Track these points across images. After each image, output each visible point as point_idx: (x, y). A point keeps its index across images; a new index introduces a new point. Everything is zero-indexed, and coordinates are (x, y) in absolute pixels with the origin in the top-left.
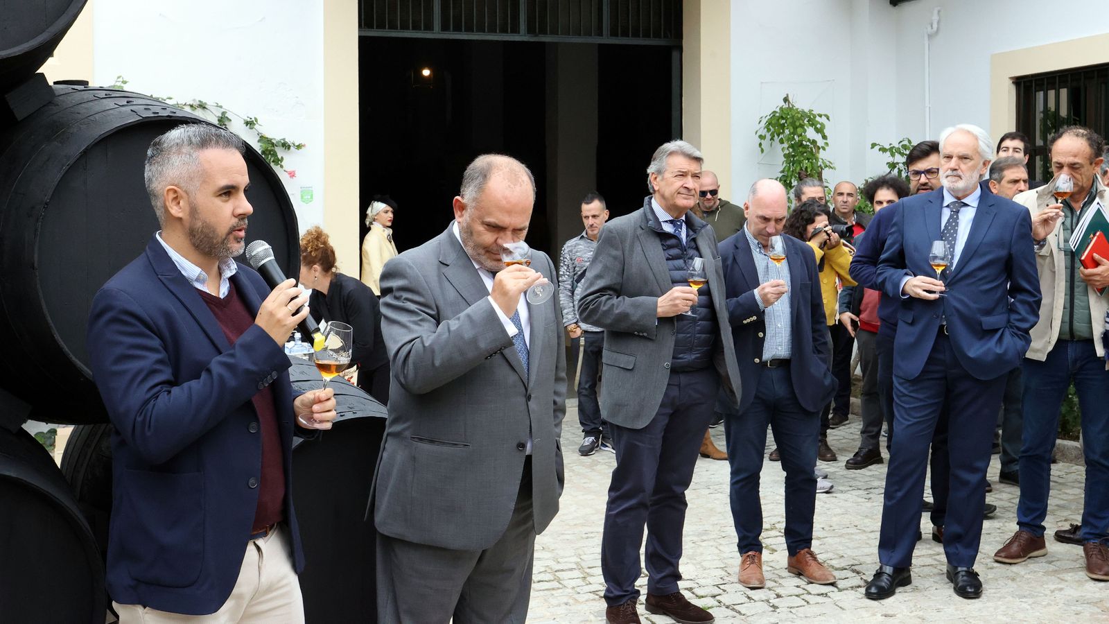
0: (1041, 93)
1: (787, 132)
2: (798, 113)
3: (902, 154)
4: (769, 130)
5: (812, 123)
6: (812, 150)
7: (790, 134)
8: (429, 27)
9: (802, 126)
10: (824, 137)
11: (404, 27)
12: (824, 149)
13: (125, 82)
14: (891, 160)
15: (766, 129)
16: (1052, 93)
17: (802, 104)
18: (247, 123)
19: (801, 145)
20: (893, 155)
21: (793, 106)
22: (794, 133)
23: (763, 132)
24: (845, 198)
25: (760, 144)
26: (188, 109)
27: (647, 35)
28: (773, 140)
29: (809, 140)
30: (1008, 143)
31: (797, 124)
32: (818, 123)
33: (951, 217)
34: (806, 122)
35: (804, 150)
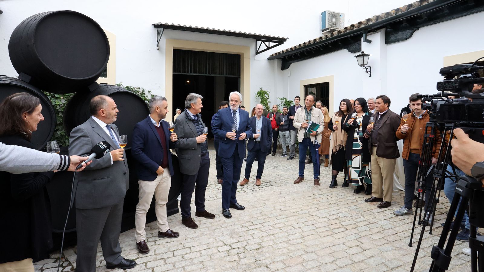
3: (284, 100)
6: (266, 99)
8: (188, 72)
9: (264, 94)
10: (268, 96)
11: (183, 72)
12: (268, 99)
13: (122, 83)
14: (281, 101)
17: (264, 90)
18: (148, 92)
19: (264, 98)
20: (282, 100)
21: (262, 90)
22: (262, 95)
23: (257, 95)
24: (274, 108)
25: (256, 98)
26: (136, 89)
27: (233, 75)
28: (259, 97)
29: (265, 97)
32: (267, 93)
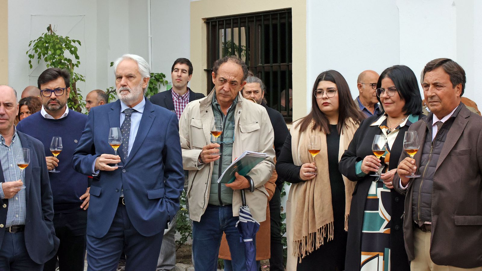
0: (223, 30)
1: (50, 52)
2: (58, 39)
4: (36, 51)
5: (68, 47)
6: (68, 67)
7: (52, 54)
9: (61, 49)
10: (77, 57)
12: (77, 66)
15: (34, 50)
16: (229, 30)
17: (61, 32)
19: (60, 63)
21: (54, 34)
22: (54, 54)
23: (32, 52)
25: (30, 62)
28: (41, 59)
29: (66, 59)
30: (178, 66)
31: (57, 47)
32: (73, 47)
33: (126, 119)
34: (63, 46)
35: (62, 66)
